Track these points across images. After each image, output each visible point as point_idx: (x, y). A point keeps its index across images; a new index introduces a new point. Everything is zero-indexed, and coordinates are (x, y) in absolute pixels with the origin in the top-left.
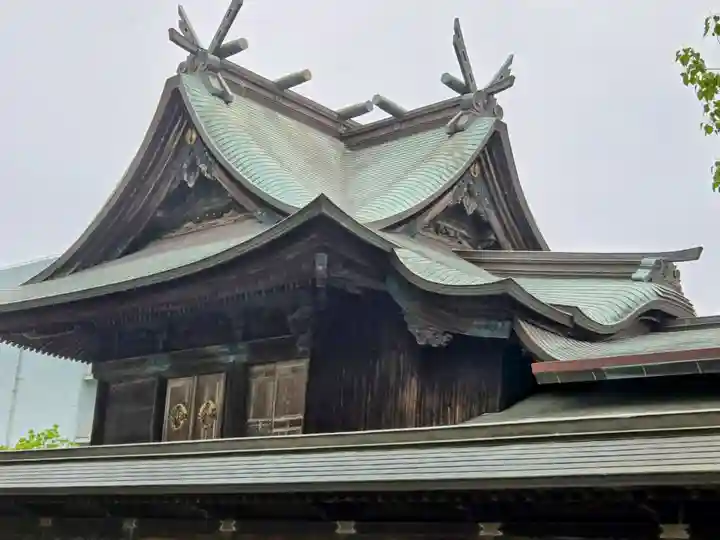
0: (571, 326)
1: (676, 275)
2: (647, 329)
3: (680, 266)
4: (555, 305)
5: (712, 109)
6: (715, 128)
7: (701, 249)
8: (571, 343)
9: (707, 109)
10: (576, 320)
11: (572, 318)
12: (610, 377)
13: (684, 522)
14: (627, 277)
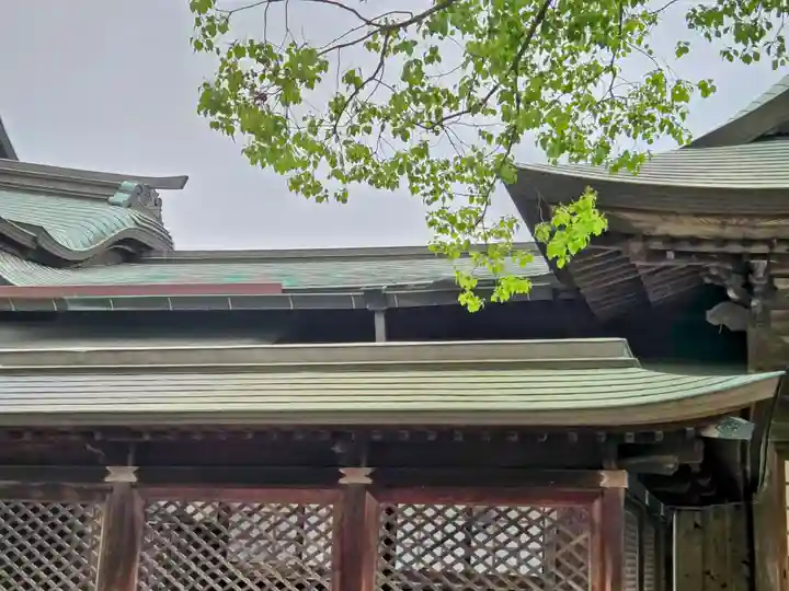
0: (34, 248)
1: (158, 203)
2: (120, 258)
3: (162, 193)
4: (18, 223)
5: (205, 23)
6: (205, 45)
7: (187, 178)
8: (31, 267)
9: (198, 22)
10: (40, 242)
11: (35, 240)
12: (72, 308)
13: (134, 465)
14: (104, 200)
